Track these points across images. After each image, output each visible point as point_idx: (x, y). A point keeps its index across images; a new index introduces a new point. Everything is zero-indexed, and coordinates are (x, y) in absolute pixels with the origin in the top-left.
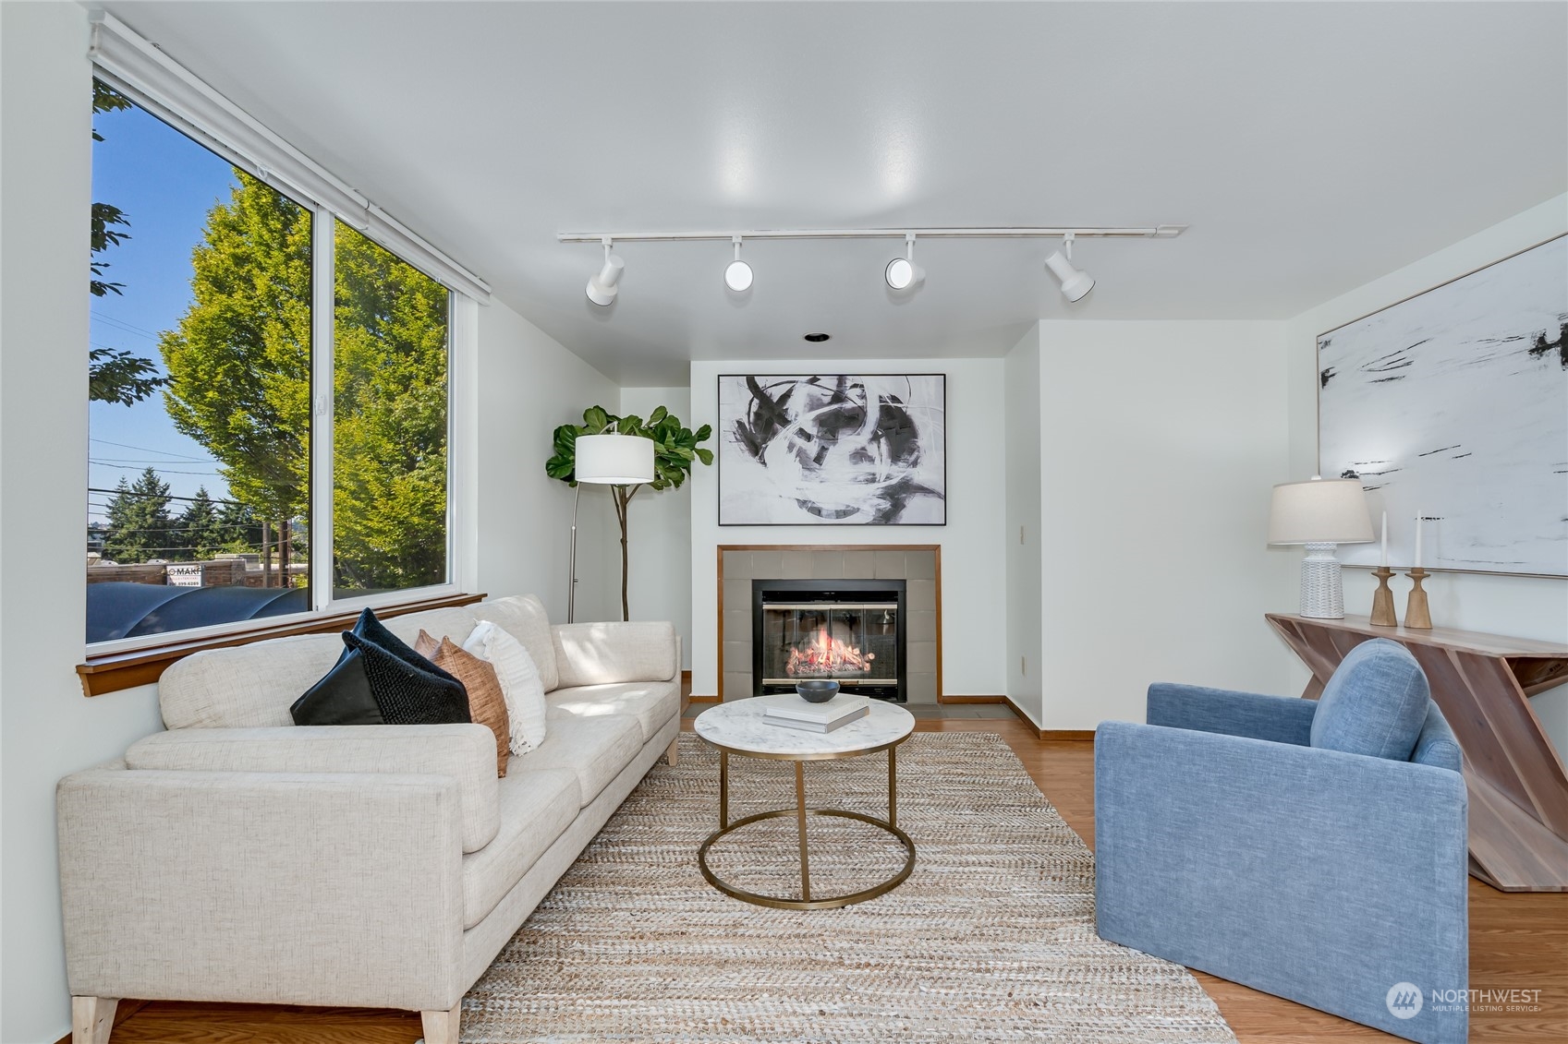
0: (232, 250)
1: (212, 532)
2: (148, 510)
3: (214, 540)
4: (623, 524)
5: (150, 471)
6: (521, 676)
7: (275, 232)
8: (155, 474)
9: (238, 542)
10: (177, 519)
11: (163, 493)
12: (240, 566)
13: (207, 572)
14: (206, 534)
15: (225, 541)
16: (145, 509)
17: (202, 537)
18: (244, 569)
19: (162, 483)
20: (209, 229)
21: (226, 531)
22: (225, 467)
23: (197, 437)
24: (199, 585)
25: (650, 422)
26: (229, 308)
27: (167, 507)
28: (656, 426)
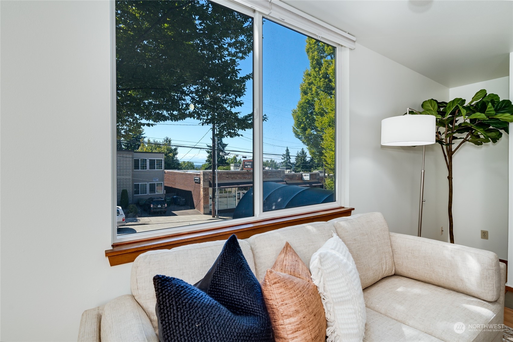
0: (308, 81)
1: (315, 164)
2: (302, 159)
3: (316, 167)
4: (450, 168)
5: (303, 149)
6: (342, 297)
7: (317, 72)
8: (304, 149)
9: (320, 167)
10: (308, 161)
11: (305, 154)
12: (318, 174)
13: (311, 176)
14: (314, 165)
15: (318, 167)
16: (302, 158)
17: (313, 166)
18: (319, 175)
19: (305, 152)
20: (303, 77)
21: (318, 164)
22: (307, 147)
23: (299, 138)
24: (309, 179)
25: (472, 102)
26: (307, 99)
27: (306, 158)
28: (477, 104)
